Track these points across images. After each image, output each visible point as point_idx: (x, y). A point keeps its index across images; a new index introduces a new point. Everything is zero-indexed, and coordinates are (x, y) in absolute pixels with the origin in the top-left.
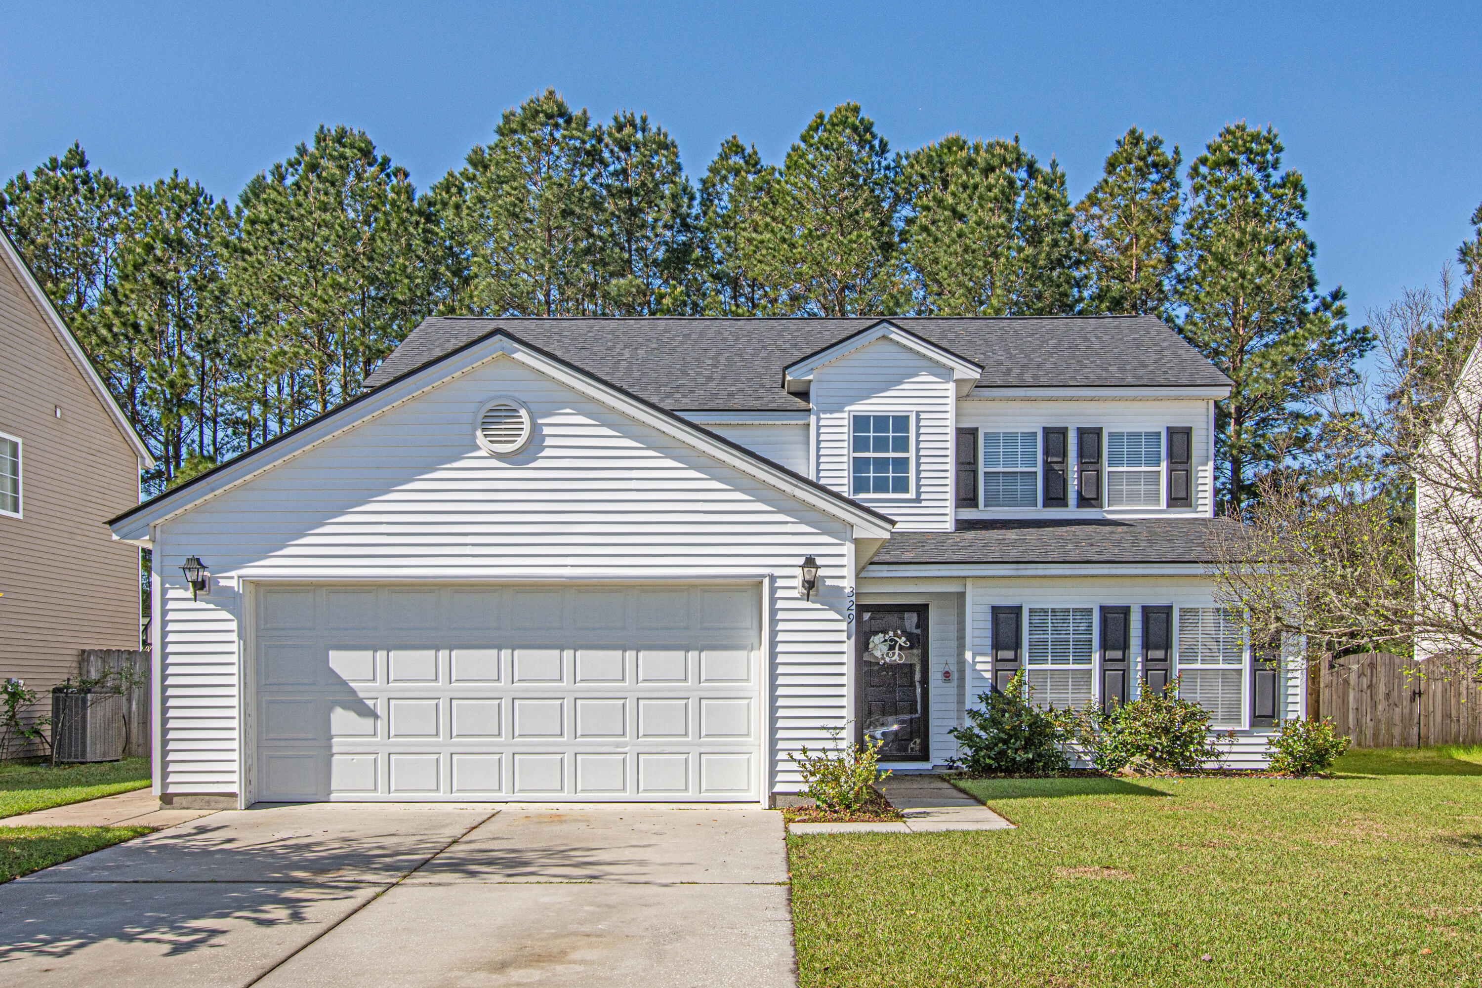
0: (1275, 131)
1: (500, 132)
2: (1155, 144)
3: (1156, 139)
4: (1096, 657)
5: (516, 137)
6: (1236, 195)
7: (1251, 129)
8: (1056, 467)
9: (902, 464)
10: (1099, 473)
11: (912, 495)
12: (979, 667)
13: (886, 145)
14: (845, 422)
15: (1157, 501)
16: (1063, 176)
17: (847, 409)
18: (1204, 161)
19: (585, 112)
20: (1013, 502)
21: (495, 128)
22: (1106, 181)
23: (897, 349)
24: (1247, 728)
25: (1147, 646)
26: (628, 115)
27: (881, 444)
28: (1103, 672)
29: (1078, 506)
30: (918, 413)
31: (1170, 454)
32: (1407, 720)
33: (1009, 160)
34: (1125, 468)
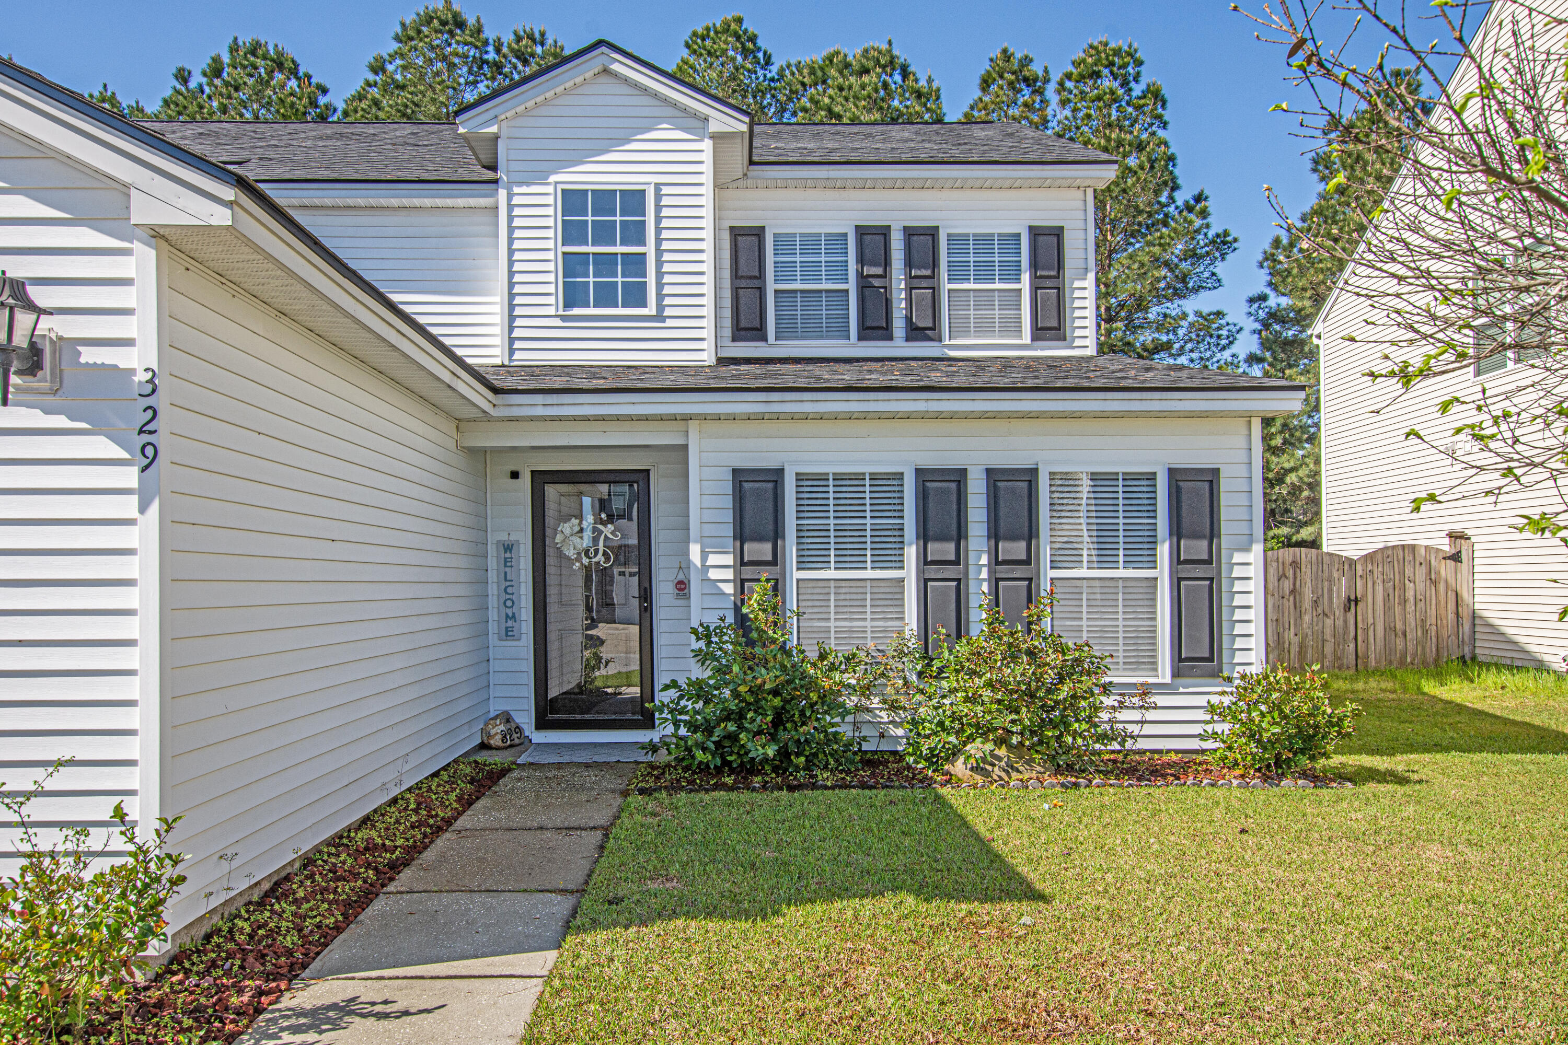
0: (1136, 45)
1: (399, 39)
2: (1027, 61)
3: (1026, 57)
4: (911, 553)
5: (413, 43)
6: (1101, 104)
7: (1114, 44)
8: (876, 283)
9: (636, 263)
10: (935, 291)
11: (651, 310)
12: (713, 574)
13: (770, 57)
14: (550, 200)
15: (1018, 332)
16: (938, 90)
17: (553, 178)
18: (1069, 76)
19: (478, 20)
20: (812, 331)
21: (393, 35)
22: (981, 100)
24: (1168, 679)
25: (995, 535)
26: (528, 30)
27: (604, 233)
28: (924, 582)
29: (908, 339)
30: (658, 186)
31: (1035, 265)
32: (1340, 638)
33: (883, 62)
34: (971, 286)
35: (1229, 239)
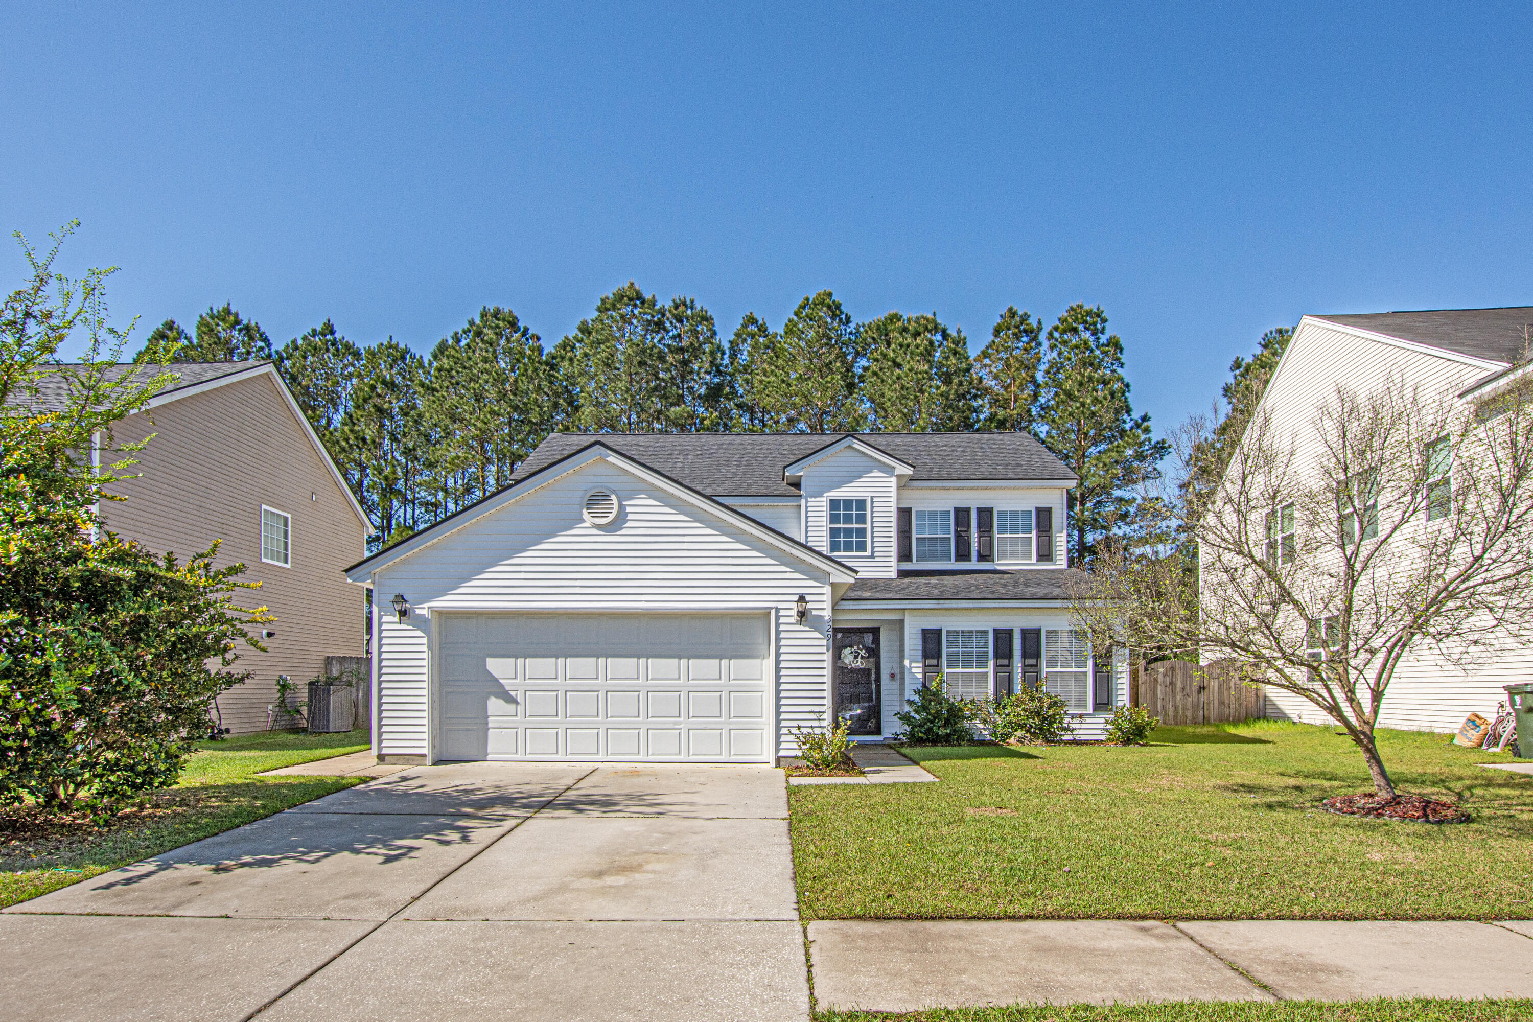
0: (1101, 308)
1: (599, 310)
2: (1025, 318)
3: (1026, 315)
4: (991, 663)
5: (609, 313)
6: (1077, 351)
7: (1087, 307)
8: (963, 534)
9: (862, 532)
11: (868, 553)
12: (914, 670)
13: (849, 318)
14: (824, 504)
15: (1030, 557)
16: (965, 338)
17: (826, 495)
18: (1056, 329)
19: (654, 297)
20: (934, 557)
21: (596, 307)
22: (994, 342)
23: (857, 454)
24: (1091, 712)
25: (1024, 656)
26: (682, 298)
27: (848, 519)
29: (979, 561)
30: (872, 498)
31: (1038, 526)
32: (1196, 706)
33: (930, 328)
34: (1008, 535)
35: (1166, 445)
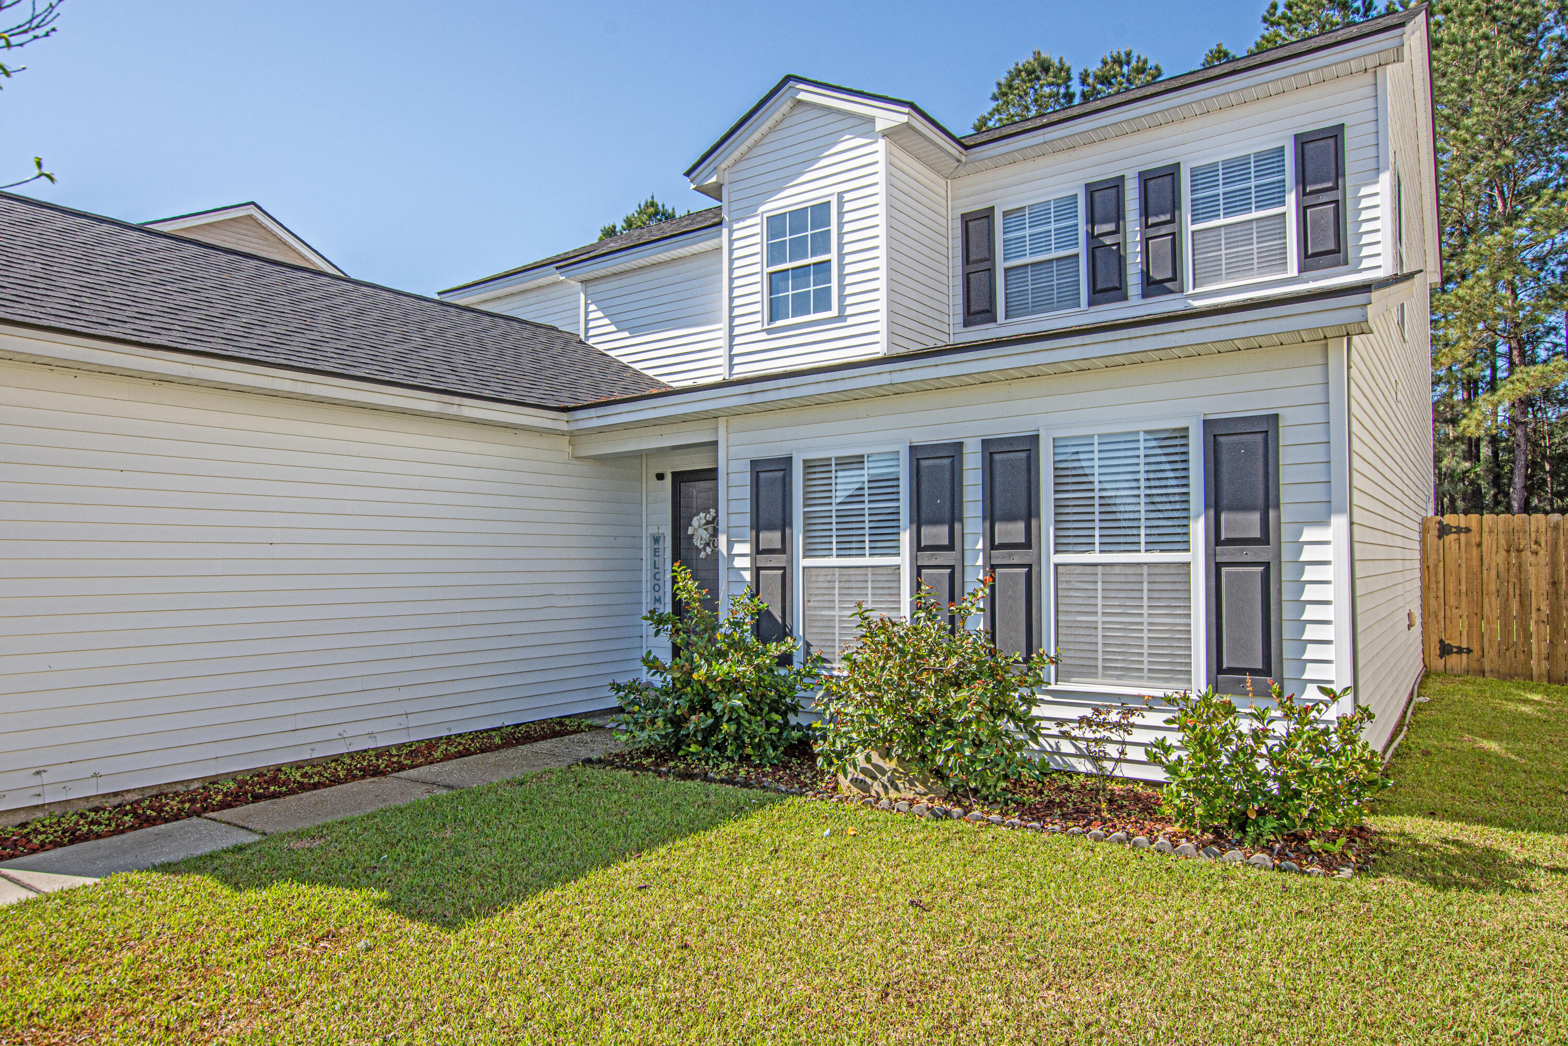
4: (907, 541)
8: (1108, 241)
9: (824, 270)
10: (1176, 237)
11: (835, 311)
12: (736, 563)
14: (759, 229)
15: (1282, 264)
17: (762, 209)
25: (991, 516)
27: (799, 249)
28: (918, 569)
29: (1144, 296)
31: (1302, 180)
